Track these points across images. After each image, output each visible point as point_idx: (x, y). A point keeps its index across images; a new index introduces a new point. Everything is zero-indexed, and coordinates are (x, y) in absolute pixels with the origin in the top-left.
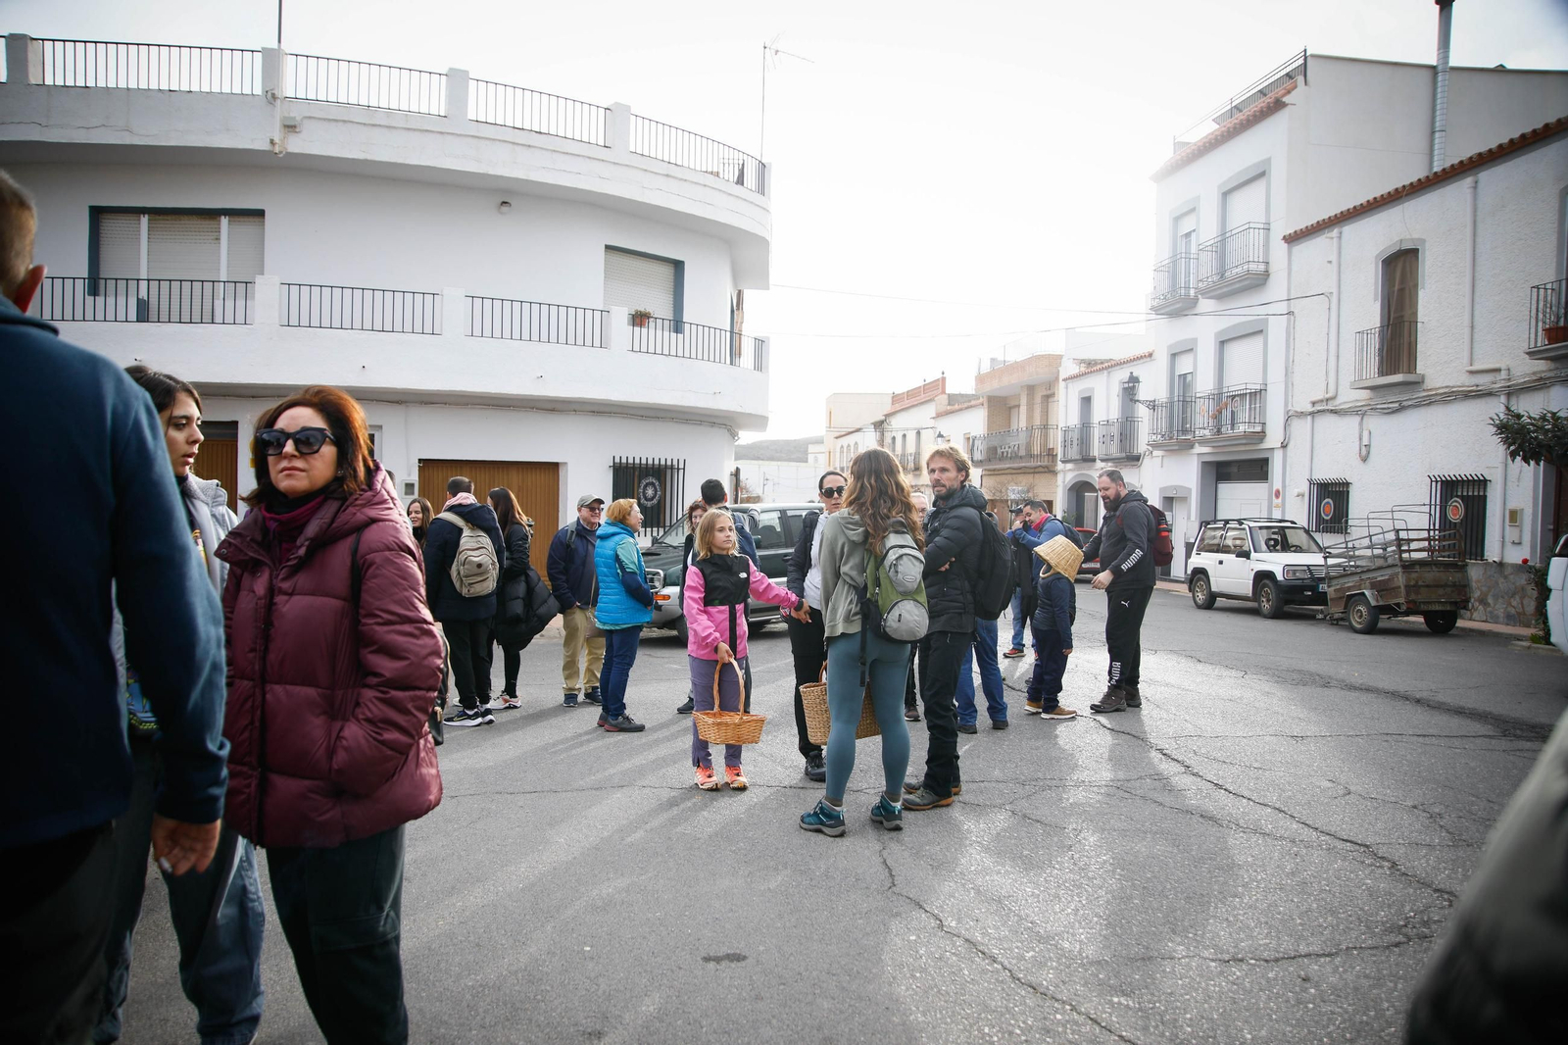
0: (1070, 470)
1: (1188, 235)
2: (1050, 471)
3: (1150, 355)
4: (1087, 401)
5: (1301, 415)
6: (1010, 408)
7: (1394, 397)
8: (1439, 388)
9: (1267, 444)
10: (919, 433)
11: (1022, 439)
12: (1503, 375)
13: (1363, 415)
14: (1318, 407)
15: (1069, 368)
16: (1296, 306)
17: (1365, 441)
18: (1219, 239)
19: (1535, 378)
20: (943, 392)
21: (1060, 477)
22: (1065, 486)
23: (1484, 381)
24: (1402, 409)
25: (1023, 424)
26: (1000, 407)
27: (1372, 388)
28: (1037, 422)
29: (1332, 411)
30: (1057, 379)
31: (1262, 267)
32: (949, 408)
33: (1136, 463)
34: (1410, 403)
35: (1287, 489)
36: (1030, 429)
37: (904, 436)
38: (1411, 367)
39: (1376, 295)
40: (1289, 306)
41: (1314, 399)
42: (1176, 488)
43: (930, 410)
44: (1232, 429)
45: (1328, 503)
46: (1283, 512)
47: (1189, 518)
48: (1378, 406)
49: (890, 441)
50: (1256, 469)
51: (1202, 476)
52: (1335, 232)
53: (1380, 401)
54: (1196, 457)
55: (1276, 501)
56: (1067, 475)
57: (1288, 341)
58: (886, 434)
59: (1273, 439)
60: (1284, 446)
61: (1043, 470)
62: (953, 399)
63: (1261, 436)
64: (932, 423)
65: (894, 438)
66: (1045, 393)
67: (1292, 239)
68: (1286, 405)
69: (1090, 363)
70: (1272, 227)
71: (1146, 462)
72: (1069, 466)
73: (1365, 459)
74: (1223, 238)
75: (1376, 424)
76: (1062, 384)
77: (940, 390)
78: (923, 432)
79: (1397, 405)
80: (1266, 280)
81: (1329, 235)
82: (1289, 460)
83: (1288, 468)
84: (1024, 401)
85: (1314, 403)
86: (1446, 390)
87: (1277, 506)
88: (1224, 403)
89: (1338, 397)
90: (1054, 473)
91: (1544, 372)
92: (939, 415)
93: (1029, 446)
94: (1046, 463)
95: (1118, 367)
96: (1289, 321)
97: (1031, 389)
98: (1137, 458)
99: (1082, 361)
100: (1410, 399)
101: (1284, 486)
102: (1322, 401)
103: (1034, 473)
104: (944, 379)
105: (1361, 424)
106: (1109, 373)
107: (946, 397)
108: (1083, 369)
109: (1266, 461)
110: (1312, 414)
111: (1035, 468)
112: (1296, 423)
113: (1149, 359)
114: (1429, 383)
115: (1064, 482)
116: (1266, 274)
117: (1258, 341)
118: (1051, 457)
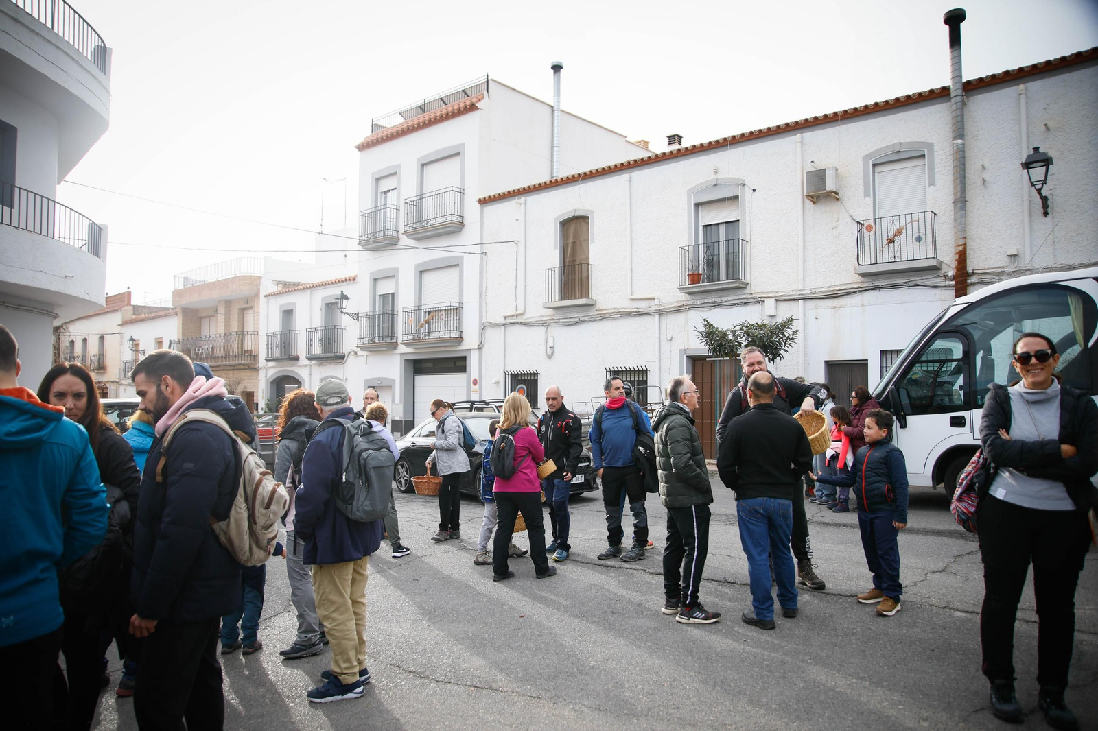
0: (272, 367)
1: (385, 193)
2: (252, 368)
3: (354, 279)
4: (288, 314)
5: (495, 325)
6: (201, 318)
7: (572, 316)
8: (608, 309)
9: (464, 346)
10: (102, 338)
11: (220, 343)
12: (656, 302)
13: (548, 326)
14: (508, 321)
15: (267, 287)
16: (486, 248)
17: (550, 344)
18: (418, 198)
19: (679, 305)
20: (129, 304)
21: (262, 374)
22: (267, 380)
23: (643, 306)
24: (580, 322)
25: (221, 331)
26: (193, 317)
27: (554, 308)
28: (235, 328)
29: (521, 323)
30: (257, 295)
31: (459, 219)
32: (134, 317)
33: (341, 361)
34: (586, 319)
35: (483, 379)
36: (228, 335)
37: (85, 340)
38: (586, 293)
39: (555, 245)
40: (482, 248)
41: (506, 315)
42: (379, 379)
43: (117, 318)
44: (428, 335)
45: (521, 388)
46: (481, 395)
47: (393, 401)
48: (561, 321)
49: (68, 344)
50: (456, 365)
51: (405, 370)
52: (522, 199)
53: (561, 317)
54: (399, 357)
55: (473, 387)
56: (267, 372)
57: (481, 273)
58: (62, 338)
59: (470, 341)
60: (480, 348)
61: (243, 367)
62: (137, 309)
63: (460, 340)
64: (118, 329)
65: (72, 342)
66: (242, 307)
67: (483, 202)
68: (481, 318)
69: (285, 284)
70: (466, 192)
71: (350, 361)
72: (271, 364)
73: (550, 357)
74: (421, 197)
75: (558, 333)
76: (262, 300)
77: (126, 302)
78: (107, 338)
79: (577, 320)
80: (462, 228)
81: (518, 201)
82: (484, 358)
83: (484, 363)
84: (222, 310)
85: (505, 318)
86: (615, 311)
87: (475, 391)
88: (423, 317)
89: (526, 313)
90: (256, 370)
91: (683, 301)
92: (125, 323)
93: (227, 348)
94: (249, 362)
95: (322, 287)
96: (482, 259)
97: (228, 303)
98: (342, 357)
99: (279, 283)
100: (587, 316)
101: (481, 376)
102: (513, 316)
103: (233, 370)
104: (129, 293)
105: (546, 332)
106: (312, 291)
107: (131, 308)
108: (280, 289)
109: (464, 359)
110: (504, 325)
111: (235, 366)
112: (489, 331)
113: (352, 282)
114: (600, 306)
115: (266, 377)
116: (462, 224)
117: (454, 272)
118: (252, 357)
